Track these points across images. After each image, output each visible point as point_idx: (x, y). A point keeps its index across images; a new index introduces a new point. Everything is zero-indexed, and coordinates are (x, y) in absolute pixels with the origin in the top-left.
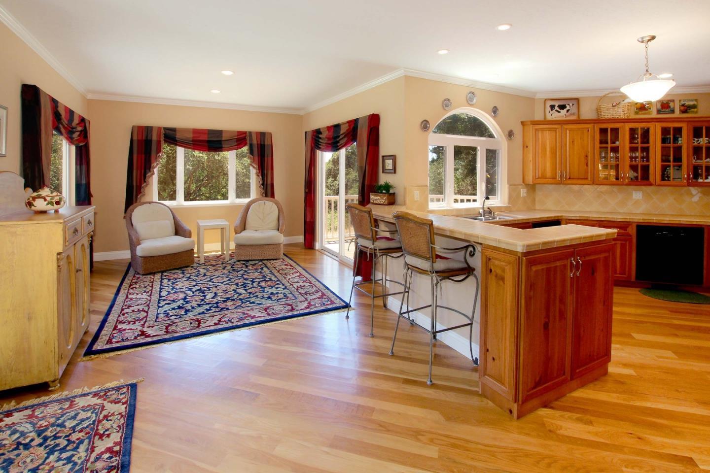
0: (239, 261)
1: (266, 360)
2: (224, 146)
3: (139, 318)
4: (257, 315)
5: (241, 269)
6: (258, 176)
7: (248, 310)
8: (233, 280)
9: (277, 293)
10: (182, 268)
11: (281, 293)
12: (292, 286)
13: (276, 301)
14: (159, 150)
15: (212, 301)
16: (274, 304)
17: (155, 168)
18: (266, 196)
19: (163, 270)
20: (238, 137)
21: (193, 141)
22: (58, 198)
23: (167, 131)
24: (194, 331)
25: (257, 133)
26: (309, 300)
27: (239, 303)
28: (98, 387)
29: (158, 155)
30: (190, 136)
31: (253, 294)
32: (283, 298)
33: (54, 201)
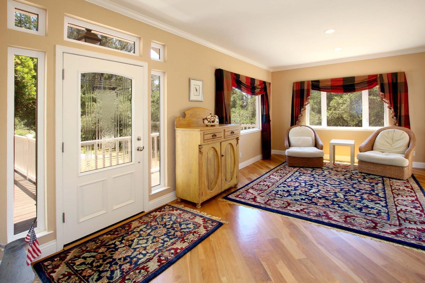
0: (361, 173)
1: (306, 257)
2: (356, 88)
3: (262, 189)
4: (335, 218)
5: (357, 179)
6: (390, 109)
7: (331, 211)
8: (341, 185)
9: (372, 208)
10: (314, 168)
11: (377, 209)
12: (394, 207)
13: (363, 214)
14: (308, 95)
15: (311, 195)
16: (359, 216)
17: (306, 105)
18: (400, 125)
19: (301, 166)
20: (369, 80)
21: (331, 86)
22: (213, 119)
23: (314, 83)
24: (280, 210)
25: (388, 74)
26: (402, 227)
27: (329, 203)
28: (210, 216)
29: (308, 98)
30: (329, 84)
31: (348, 201)
32: (374, 214)
33: (211, 121)
